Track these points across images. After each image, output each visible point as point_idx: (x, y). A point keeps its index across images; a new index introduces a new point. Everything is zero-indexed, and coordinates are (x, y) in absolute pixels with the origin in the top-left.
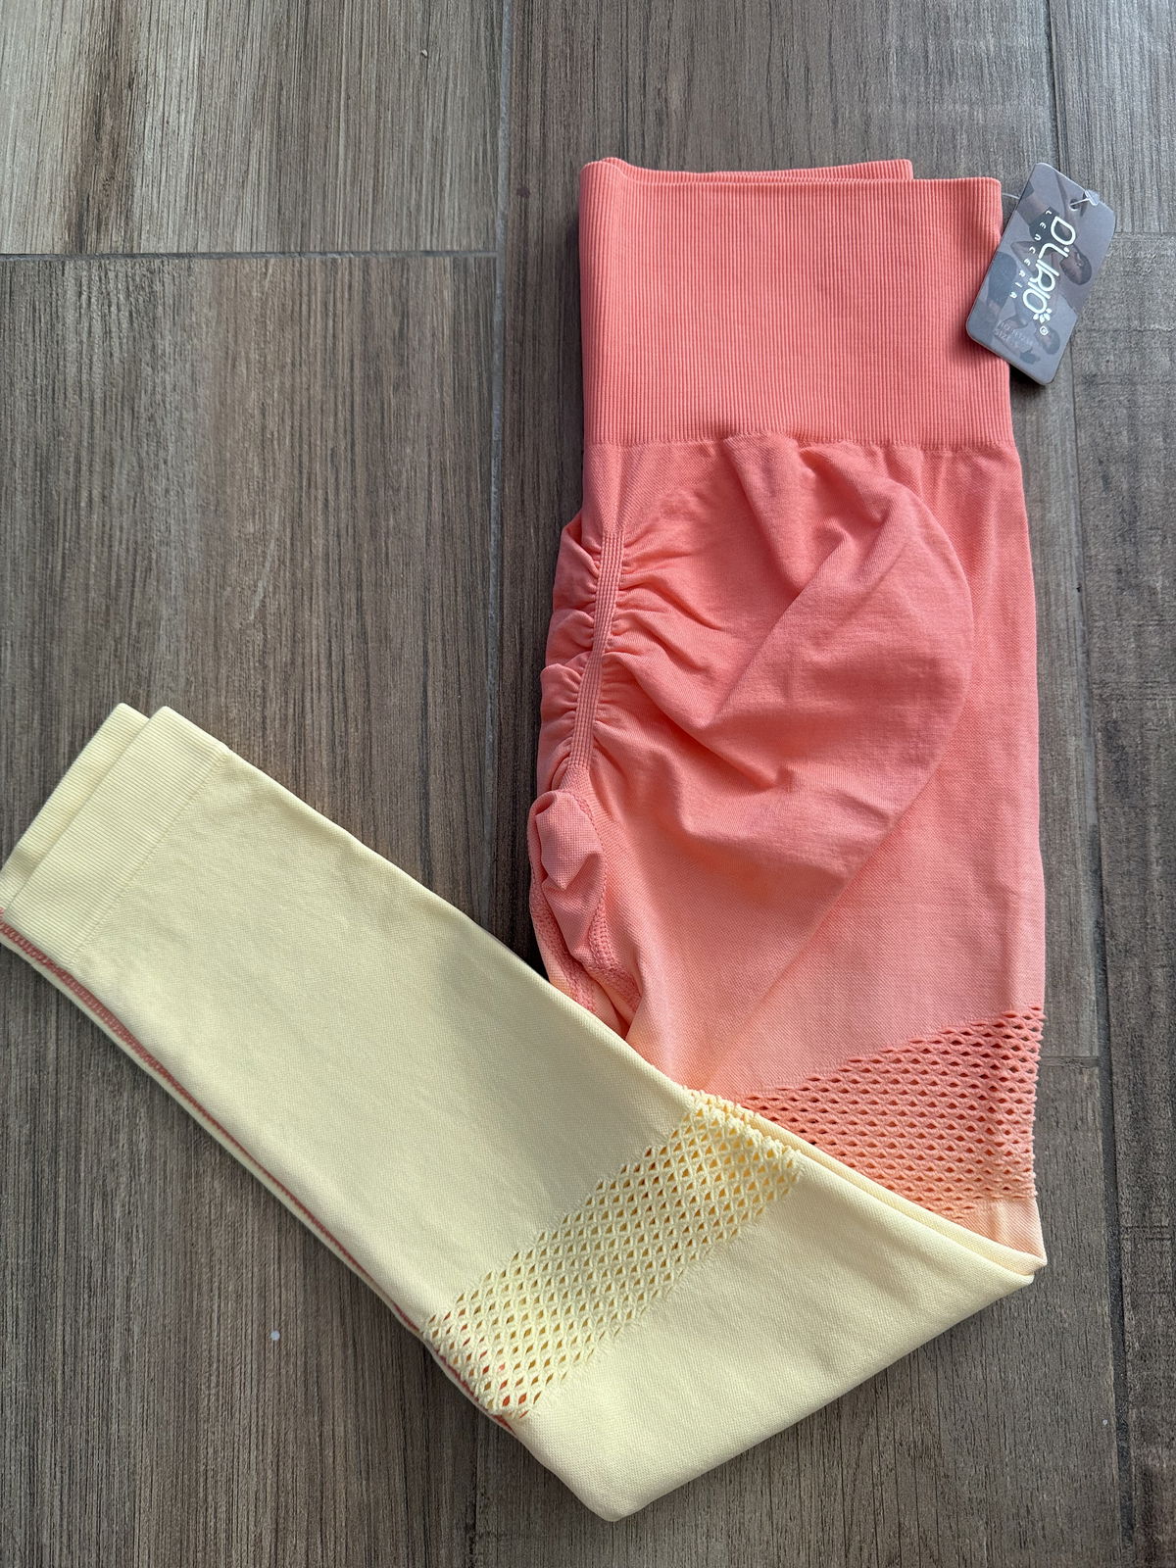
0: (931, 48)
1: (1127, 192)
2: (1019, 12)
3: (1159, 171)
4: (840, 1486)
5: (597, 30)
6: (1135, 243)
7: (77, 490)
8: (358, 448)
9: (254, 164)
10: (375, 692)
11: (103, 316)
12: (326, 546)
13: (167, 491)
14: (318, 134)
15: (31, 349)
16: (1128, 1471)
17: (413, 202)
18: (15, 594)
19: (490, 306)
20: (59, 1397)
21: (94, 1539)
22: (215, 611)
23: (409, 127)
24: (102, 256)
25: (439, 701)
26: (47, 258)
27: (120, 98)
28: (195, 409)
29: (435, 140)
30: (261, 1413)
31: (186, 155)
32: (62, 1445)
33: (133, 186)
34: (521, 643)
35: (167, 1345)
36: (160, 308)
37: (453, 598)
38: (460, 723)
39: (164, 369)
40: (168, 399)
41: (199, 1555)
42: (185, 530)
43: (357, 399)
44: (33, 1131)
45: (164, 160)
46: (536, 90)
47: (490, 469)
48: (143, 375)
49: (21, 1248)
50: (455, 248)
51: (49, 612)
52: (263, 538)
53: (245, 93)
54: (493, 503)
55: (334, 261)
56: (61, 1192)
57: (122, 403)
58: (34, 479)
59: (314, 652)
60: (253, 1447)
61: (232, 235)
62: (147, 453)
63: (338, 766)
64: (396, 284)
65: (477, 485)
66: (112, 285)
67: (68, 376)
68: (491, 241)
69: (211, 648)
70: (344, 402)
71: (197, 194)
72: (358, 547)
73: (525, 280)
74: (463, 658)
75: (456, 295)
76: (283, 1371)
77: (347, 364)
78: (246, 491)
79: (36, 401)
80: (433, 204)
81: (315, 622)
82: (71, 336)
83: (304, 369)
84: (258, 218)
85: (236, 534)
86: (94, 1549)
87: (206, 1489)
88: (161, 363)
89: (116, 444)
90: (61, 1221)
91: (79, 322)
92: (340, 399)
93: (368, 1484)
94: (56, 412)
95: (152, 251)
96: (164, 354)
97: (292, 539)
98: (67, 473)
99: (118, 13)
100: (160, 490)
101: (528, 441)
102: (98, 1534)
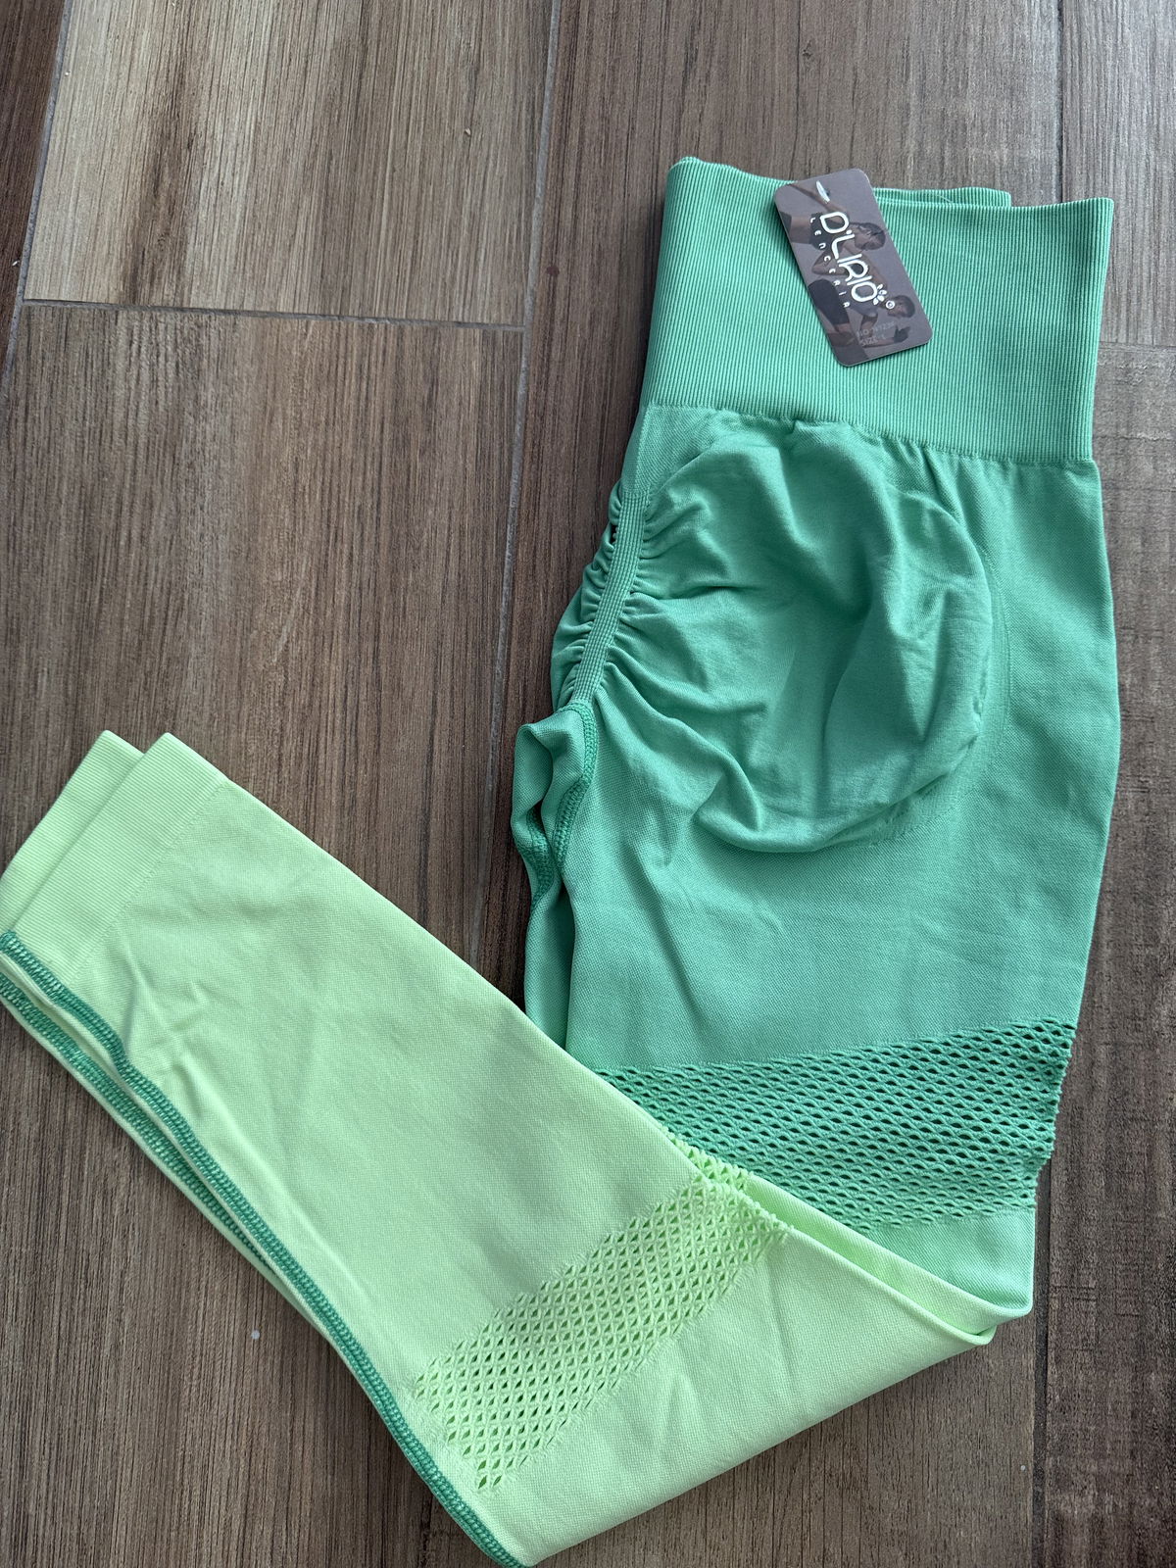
0: (947, 154)
1: (1124, 306)
2: (1033, 125)
3: (1156, 284)
4: (771, 1511)
5: (631, 120)
6: (1127, 354)
7: (117, 528)
8: (384, 507)
9: (301, 230)
10: (384, 736)
11: (151, 366)
12: (349, 597)
13: (202, 536)
14: (363, 204)
15: (82, 392)
16: (1042, 1515)
17: (448, 274)
18: (55, 625)
19: (515, 380)
20: (52, 1378)
21: (76, 1513)
22: (241, 653)
23: (449, 202)
24: (154, 307)
25: (444, 749)
26: (101, 307)
27: (179, 158)
28: (233, 459)
29: (472, 216)
30: (238, 1407)
31: (238, 216)
32: (52, 1423)
33: (187, 243)
34: (524, 700)
35: (155, 1336)
36: (205, 361)
37: (463, 653)
38: (463, 771)
39: (205, 419)
40: (207, 448)
41: (173, 1534)
42: (217, 574)
43: (386, 460)
44: (42, 1129)
45: (217, 220)
46: (571, 174)
47: (505, 534)
48: (186, 424)
49: (25, 1237)
50: (485, 321)
51: (85, 643)
52: (290, 586)
53: (296, 161)
54: (507, 567)
55: (371, 326)
56: (66, 1188)
57: (165, 450)
58: (78, 516)
59: (331, 697)
60: (229, 1437)
61: (276, 295)
62: (185, 498)
63: (347, 805)
64: (428, 351)
65: (492, 549)
66: (161, 337)
67: (115, 422)
68: (520, 315)
69: (235, 687)
70: (373, 462)
71: (245, 255)
72: (378, 600)
73: (549, 355)
74: (469, 710)
75: (484, 366)
76: (261, 1369)
77: (378, 426)
78: (276, 540)
79: (84, 442)
80: (467, 277)
81: (333, 668)
82: (120, 382)
83: (337, 428)
84: (302, 281)
85: (265, 581)
86: (76, 1522)
87: (183, 1473)
88: (202, 413)
89: (156, 488)
90: (64, 1215)
91: (128, 370)
92: (370, 459)
93: (333, 1479)
94: (102, 454)
95: (201, 306)
96: (206, 405)
97: (317, 589)
98: (109, 512)
99: (182, 76)
100: (195, 534)
101: (543, 510)
102: (81, 1508)
